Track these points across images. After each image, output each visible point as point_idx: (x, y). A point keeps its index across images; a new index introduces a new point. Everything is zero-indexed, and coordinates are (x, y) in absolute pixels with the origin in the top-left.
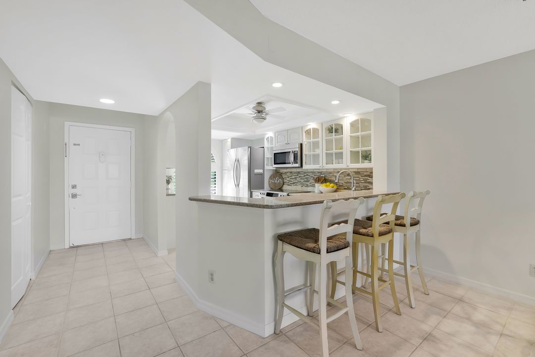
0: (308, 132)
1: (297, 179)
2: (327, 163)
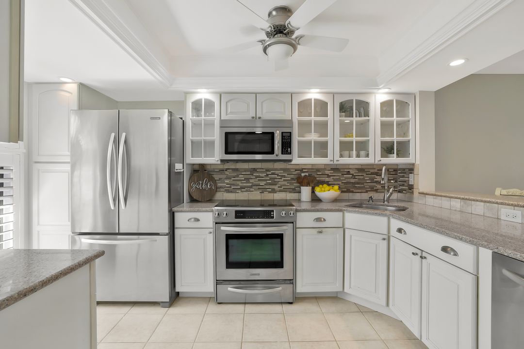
0: (304, 106)
1: (251, 181)
2: (341, 156)
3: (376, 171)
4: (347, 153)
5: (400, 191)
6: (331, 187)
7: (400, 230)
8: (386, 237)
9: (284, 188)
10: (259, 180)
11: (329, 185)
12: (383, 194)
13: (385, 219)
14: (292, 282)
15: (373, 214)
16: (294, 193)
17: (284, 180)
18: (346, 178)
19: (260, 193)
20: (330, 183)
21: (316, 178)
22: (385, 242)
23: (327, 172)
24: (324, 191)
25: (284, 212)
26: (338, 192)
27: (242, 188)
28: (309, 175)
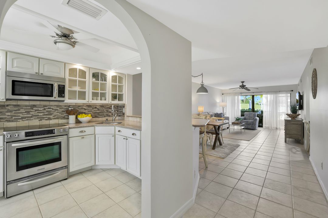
0: (73, 71)
2: (93, 99)
3: (109, 107)
4: (95, 98)
5: (119, 116)
6: (87, 115)
7: (119, 131)
8: (114, 135)
9: (57, 117)
10: (38, 112)
11: (85, 114)
12: (112, 118)
13: (114, 127)
14: (67, 167)
15: (108, 126)
16: (64, 119)
17: (57, 112)
18: (95, 110)
19: (39, 120)
20: (86, 113)
21: (78, 110)
22: (114, 137)
23: (84, 107)
24: (83, 117)
25: (62, 130)
26: (91, 118)
27: (22, 118)
28: (74, 109)
